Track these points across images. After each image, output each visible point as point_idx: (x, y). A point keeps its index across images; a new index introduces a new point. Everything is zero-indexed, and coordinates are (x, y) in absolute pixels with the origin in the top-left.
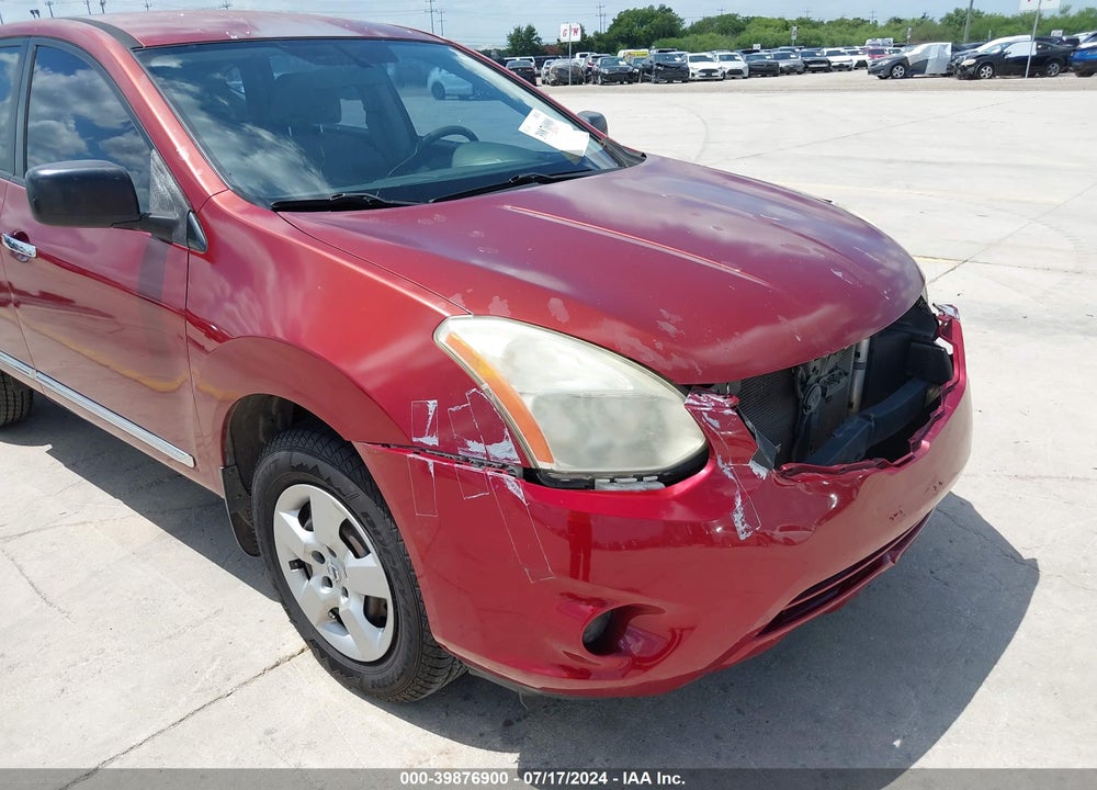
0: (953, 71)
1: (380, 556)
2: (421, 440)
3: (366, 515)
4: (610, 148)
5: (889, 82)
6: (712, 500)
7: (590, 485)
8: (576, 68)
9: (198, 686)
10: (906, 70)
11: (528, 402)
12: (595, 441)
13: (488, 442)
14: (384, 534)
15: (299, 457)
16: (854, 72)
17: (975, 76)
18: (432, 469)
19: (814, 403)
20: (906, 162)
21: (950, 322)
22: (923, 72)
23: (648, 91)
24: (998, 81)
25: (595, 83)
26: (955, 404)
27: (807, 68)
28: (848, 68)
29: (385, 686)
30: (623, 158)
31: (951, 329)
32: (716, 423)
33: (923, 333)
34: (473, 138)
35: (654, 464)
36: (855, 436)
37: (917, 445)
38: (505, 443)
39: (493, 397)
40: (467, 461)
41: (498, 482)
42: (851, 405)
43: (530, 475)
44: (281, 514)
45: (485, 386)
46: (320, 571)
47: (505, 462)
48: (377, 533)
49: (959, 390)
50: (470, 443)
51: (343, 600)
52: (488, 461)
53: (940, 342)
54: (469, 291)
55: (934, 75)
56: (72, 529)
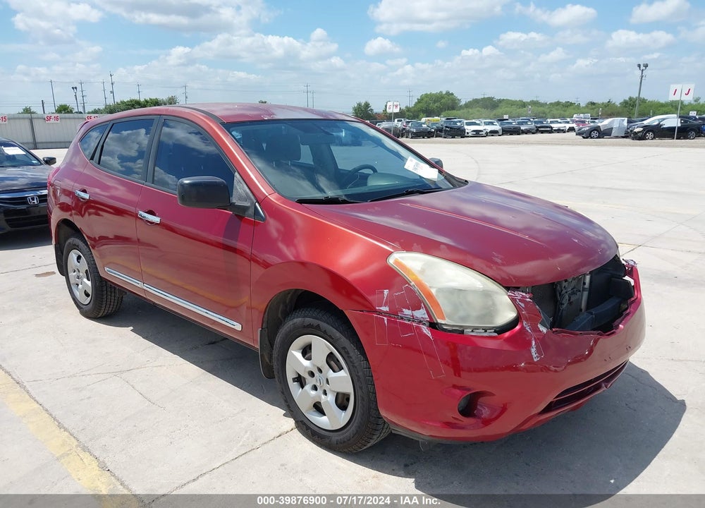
0: (628, 134)
1: (349, 369)
2: (381, 308)
3: (344, 348)
4: (448, 177)
5: (589, 140)
6: (521, 342)
7: (462, 332)
8: (396, 128)
9: (241, 443)
10: (599, 133)
11: (433, 291)
12: (461, 313)
13: (413, 309)
14: (354, 358)
15: (309, 320)
16: (567, 134)
17: (643, 138)
18: (386, 322)
19: (565, 302)
20: (603, 188)
21: (632, 268)
22: (610, 135)
23: (440, 142)
24: (657, 141)
25: (407, 137)
26: (636, 309)
27: (538, 130)
28: (564, 131)
29: (344, 442)
30: (455, 182)
31: (632, 271)
32: (523, 305)
33: (618, 274)
34: (375, 170)
35: (492, 323)
36: (585, 321)
37: (617, 327)
38: (421, 310)
39: (416, 289)
40: (402, 318)
41: (420, 329)
42: (581, 310)
43: (433, 325)
44: (293, 352)
45: (413, 283)
46: (310, 382)
47: (422, 319)
48: (350, 357)
49: (638, 302)
50: (404, 310)
51: (323, 397)
52: (413, 319)
53: (627, 278)
54: (402, 241)
55: (617, 137)
56: (155, 369)
